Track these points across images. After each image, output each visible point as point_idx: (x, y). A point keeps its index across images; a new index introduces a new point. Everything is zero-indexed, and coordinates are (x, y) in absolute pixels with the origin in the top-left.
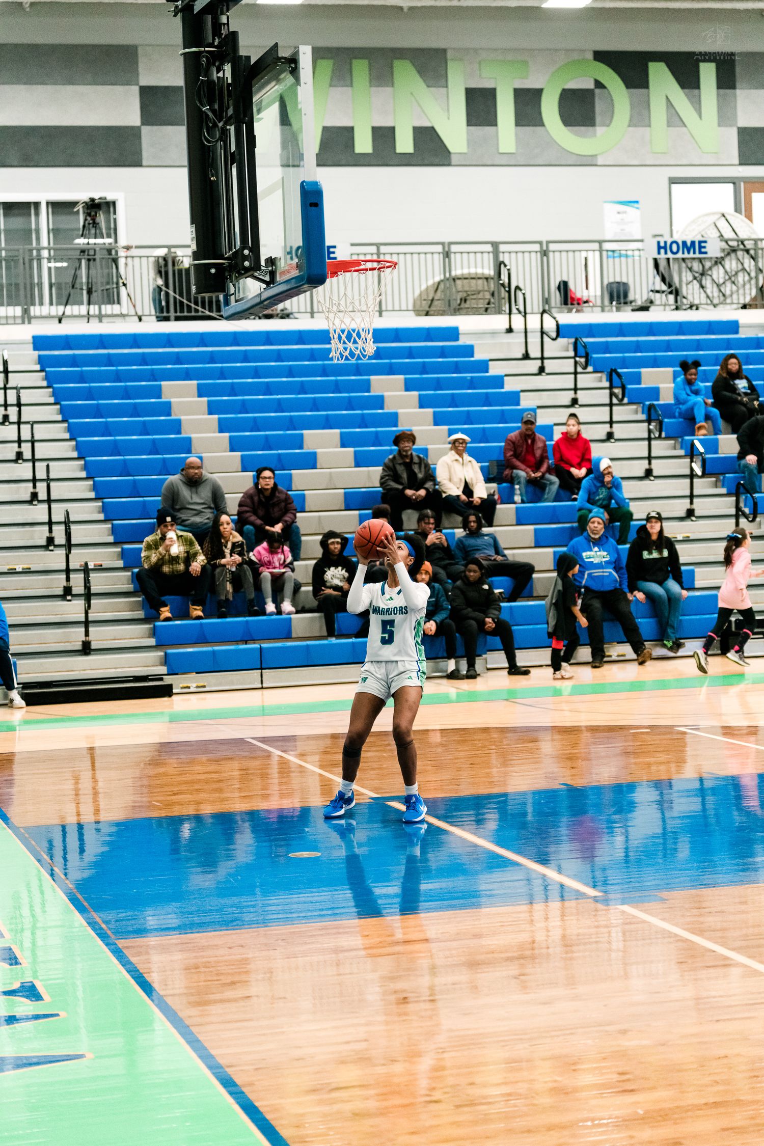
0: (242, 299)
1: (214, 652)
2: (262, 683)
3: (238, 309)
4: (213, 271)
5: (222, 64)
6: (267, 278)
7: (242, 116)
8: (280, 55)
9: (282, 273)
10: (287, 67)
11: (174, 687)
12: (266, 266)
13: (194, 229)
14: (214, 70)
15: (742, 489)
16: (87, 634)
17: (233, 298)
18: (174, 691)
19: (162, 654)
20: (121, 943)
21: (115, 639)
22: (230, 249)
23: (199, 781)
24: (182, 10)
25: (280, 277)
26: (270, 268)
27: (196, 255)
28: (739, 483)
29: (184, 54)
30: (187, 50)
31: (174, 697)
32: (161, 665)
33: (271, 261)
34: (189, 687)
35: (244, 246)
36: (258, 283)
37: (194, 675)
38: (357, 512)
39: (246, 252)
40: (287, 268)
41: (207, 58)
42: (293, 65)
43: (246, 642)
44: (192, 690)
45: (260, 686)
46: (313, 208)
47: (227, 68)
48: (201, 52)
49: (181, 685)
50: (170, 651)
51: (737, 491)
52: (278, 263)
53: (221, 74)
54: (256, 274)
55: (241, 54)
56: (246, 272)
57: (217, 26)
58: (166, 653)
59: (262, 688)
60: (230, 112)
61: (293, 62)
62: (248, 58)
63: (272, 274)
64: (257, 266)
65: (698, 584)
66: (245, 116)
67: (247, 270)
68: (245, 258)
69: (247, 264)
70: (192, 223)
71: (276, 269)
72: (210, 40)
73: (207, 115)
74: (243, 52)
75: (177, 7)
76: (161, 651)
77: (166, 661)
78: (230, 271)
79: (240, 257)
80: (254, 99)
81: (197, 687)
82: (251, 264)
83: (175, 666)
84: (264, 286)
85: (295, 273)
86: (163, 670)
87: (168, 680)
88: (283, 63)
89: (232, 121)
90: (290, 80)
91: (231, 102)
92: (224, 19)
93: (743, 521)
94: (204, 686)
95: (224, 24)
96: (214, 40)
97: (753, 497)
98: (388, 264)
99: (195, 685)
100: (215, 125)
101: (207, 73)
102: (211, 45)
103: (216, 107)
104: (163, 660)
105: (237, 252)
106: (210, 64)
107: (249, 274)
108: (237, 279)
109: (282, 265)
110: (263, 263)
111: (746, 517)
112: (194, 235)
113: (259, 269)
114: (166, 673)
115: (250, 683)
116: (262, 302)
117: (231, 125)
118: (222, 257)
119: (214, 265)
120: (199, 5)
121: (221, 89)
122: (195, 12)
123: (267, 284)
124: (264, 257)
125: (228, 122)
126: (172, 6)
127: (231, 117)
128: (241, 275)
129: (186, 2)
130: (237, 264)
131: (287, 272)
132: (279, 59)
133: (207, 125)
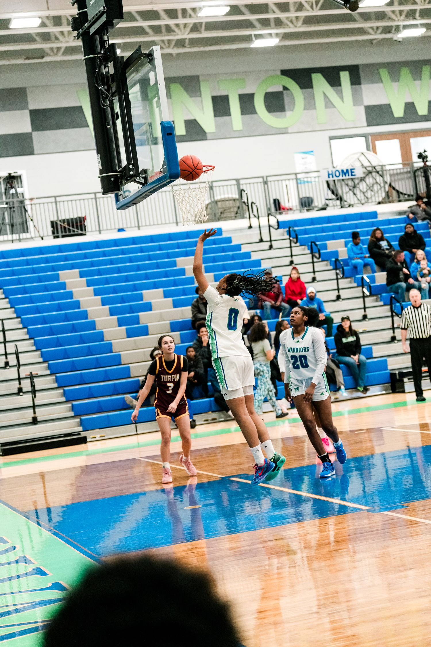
0: (127, 196)
1: (108, 416)
2: (137, 431)
3: (126, 202)
4: (112, 179)
5: (107, 63)
6: (143, 181)
7: (122, 91)
8: (142, 52)
9: (151, 177)
10: (147, 60)
11: (87, 438)
12: (142, 174)
13: (99, 157)
14: (103, 67)
16: (35, 413)
17: (121, 198)
18: (88, 440)
19: (79, 420)
21: (50, 415)
22: (120, 166)
23: (117, 480)
24: (82, 35)
25: (150, 180)
26: (144, 175)
27: (101, 172)
29: (85, 59)
30: (87, 57)
31: (88, 444)
32: (79, 426)
33: (145, 171)
34: (95, 437)
35: (128, 164)
36: (137, 185)
37: (98, 430)
38: (178, 333)
39: (131, 166)
40: (153, 174)
41: (100, 59)
42: (150, 58)
43: (125, 409)
44: (98, 438)
45: (136, 433)
46: (169, 136)
47: (111, 65)
48: (96, 57)
49: (91, 437)
50: (83, 418)
51: (391, 303)
52: (149, 172)
53: (106, 70)
54: (137, 179)
55: (118, 56)
56: (131, 179)
57: (102, 42)
58: (81, 419)
59: (137, 434)
60: (114, 89)
61: (150, 56)
62: (122, 58)
63: (146, 179)
64: (137, 174)
65: (374, 355)
66: (123, 90)
67: (132, 177)
68: (130, 170)
69: (132, 173)
70: (98, 153)
71: (147, 175)
72: (99, 50)
73: (102, 91)
75: (79, 33)
76: (78, 418)
77: (81, 423)
78: (122, 179)
79: (127, 170)
80: (128, 80)
81: (100, 437)
82: (134, 173)
83: (87, 426)
84: (140, 186)
85: (162, 175)
86: (80, 429)
87: (83, 434)
88: (144, 57)
89: (116, 94)
90: (149, 66)
91: (115, 84)
92: (106, 38)
93: (396, 318)
94: (104, 436)
95: (106, 41)
96: (101, 50)
98: (210, 168)
99: (99, 436)
100: (107, 96)
101: (100, 69)
102: (100, 53)
103: (106, 88)
104: (80, 423)
105: (125, 167)
106: (101, 63)
107: (132, 179)
108: (126, 183)
109: (150, 174)
110: (140, 172)
111: (397, 315)
112: (100, 160)
113: (139, 176)
114: (82, 430)
115: (130, 432)
116: (141, 195)
117: (115, 97)
118: (116, 171)
119: (112, 176)
120: (92, 30)
121: (107, 77)
122: (91, 34)
123: (143, 184)
124: (140, 169)
125: (113, 95)
126: (75, 33)
127: (115, 92)
128: (127, 181)
129: (84, 30)
130: (125, 174)
131: (154, 176)
132: (142, 55)
133: (103, 97)
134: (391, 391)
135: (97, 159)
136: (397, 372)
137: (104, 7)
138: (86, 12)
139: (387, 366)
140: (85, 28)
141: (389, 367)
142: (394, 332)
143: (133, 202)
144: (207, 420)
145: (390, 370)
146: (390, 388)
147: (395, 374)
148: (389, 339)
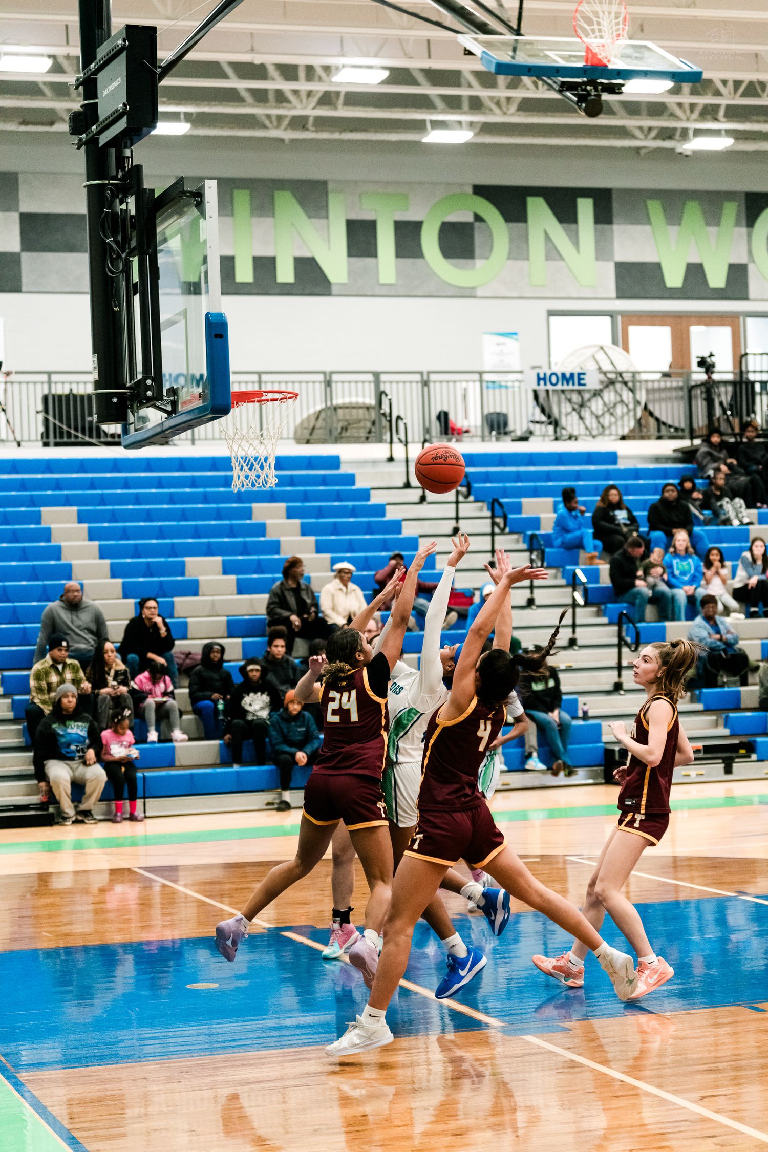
0: (141, 429)
3: (139, 438)
4: (115, 400)
5: (125, 197)
6: (169, 408)
7: (145, 247)
8: (185, 189)
9: (185, 403)
10: (192, 201)
12: (168, 395)
13: (96, 359)
14: (118, 201)
15: (624, 619)
17: (132, 427)
20: (23, 1076)
22: (131, 378)
24: (86, 143)
25: (182, 407)
26: (172, 398)
27: (98, 385)
28: (621, 614)
29: (88, 187)
30: (91, 183)
33: (173, 391)
35: (145, 378)
36: (160, 413)
38: (240, 640)
39: (149, 382)
40: (189, 398)
41: (111, 190)
42: (199, 199)
46: (219, 340)
47: (131, 200)
48: (107, 185)
51: (620, 621)
52: (180, 394)
53: (124, 207)
54: (158, 404)
55: (145, 186)
56: (147, 402)
57: (121, 159)
60: (133, 243)
61: (198, 197)
62: (152, 191)
63: (174, 404)
64: (159, 397)
66: (149, 248)
67: (149, 400)
68: (148, 388)
69: (149, 393)
70: (95, 350)
71: (178, 399)
72: (114, 173)
73: (111, 247)
74: (147, 185)
75: (80, 140)
78: (131, 401)
79: (142, 386)
80: (159, 230)
82: (153, 394)
84: (166, 415)
85: (200, 403)
88: (188, 196)
89: (136, 252)
90: (195, 212)
91: (134, 234)
92: (127, 153)
93: (625, 650)
95: (128, 158)
96: (117, 173)
97: (636, 628)
98: (289, 395)
100: (119, 256)
101: (111, 205)
102: (115, 178)
103: (119, 238)
105: (138, 382)
106: (114, 196)
107: (151, 403)
108: (139, 408)
109: (184, 395)
110: (165, 393)
111: (628, 646)
112: (96, 365)
113: (162, 399)
116: (163, 431)
117: (134, 256)
118: (124, 387)
119: (116, 395)
120: (104, 139)
121: (124, 220)
122: (100, 145)
123: (169, 413)
124: (166, 386)
125: (131, 253)
126: (75, 139)
127: (134, 249)
128: (141, 405)
129: (90, 135)
130: (139, 394)
131: (190, 401)
132: (184, 192)
133: (111, 257)
134: (603, 781)
135: (91, 362)
136: (617, 748)
137: (124, 105)
138: (96, 104)
139: (599, 734)
140: (91, 134)
141: (605, 738)
142: (620, 675)
143: (151, 440)
144: (272, 804)
145: (606, 743)
146: (602, 774)
147: (613, 751)
148: (609, 687)
